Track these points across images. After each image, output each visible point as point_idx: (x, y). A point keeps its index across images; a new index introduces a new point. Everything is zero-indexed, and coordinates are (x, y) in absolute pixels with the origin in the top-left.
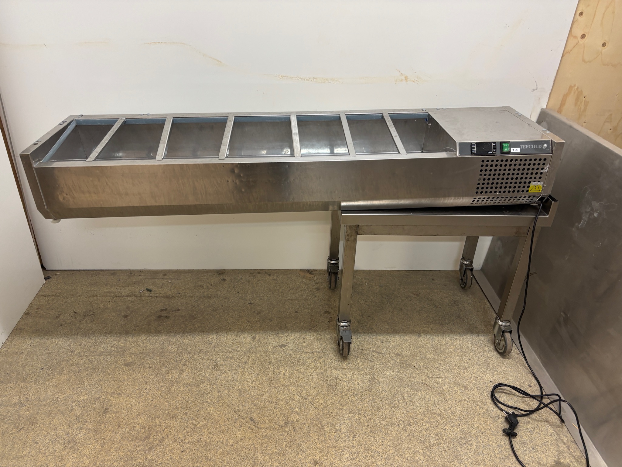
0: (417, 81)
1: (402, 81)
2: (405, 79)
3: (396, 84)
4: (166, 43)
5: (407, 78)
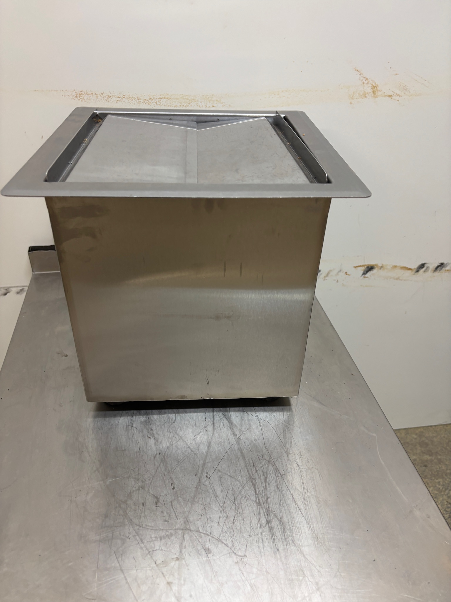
0: (398, 95)
1: (366, 97)
2: (371, 91)
3: (351, 103)
5: (376, 88)
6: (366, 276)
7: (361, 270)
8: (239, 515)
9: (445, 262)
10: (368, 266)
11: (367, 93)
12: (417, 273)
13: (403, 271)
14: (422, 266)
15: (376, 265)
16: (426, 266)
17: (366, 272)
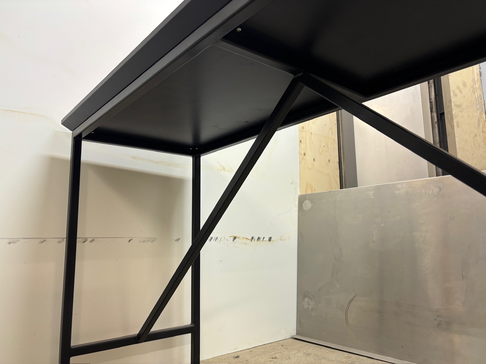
3: (218, 172)
4: (25, 113)
5: (224, 168)
6: (234, 241)
7: (232, 239)
9: (260, 237)
10: (234, 237)
12: (252, 241)
13: (246, 240)
14: (253, 238)
15: (237, 236)
16: (254, 238)
17: (233, 240)
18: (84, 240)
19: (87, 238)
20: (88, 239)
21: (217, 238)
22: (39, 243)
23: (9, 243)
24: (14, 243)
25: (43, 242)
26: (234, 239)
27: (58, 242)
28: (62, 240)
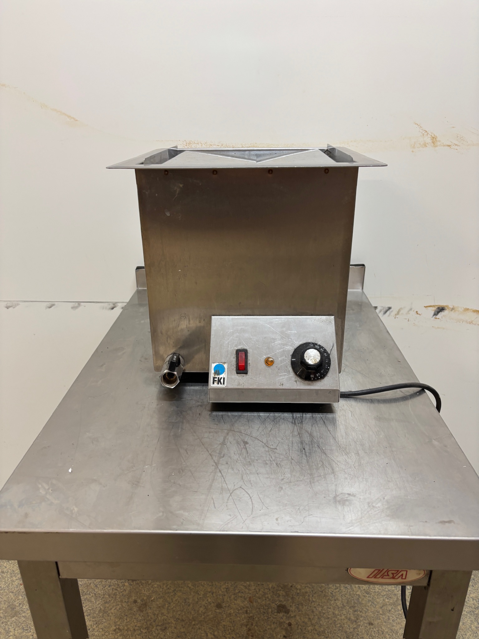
0: (456, 145)
1: (426, 146)
2: (431, 141)
3: (413, 152)
5: (436, 139)
6: (437, 317)
7: (432, 311)
8: (276, 427)
10: (438, 306)
11: (427, 144)
13: (475, 314)
15: (447, 306)
17: (436, 313)
18: (112, 306)
19: (116, 303)
20: (118, 304)
21: (390, 308)
22: (46, 308)
23: (8, 307)
24: (14, 308)
25: (50, 307)
26: (438, 312)
27: (72, 308)
28: (77, 304)
